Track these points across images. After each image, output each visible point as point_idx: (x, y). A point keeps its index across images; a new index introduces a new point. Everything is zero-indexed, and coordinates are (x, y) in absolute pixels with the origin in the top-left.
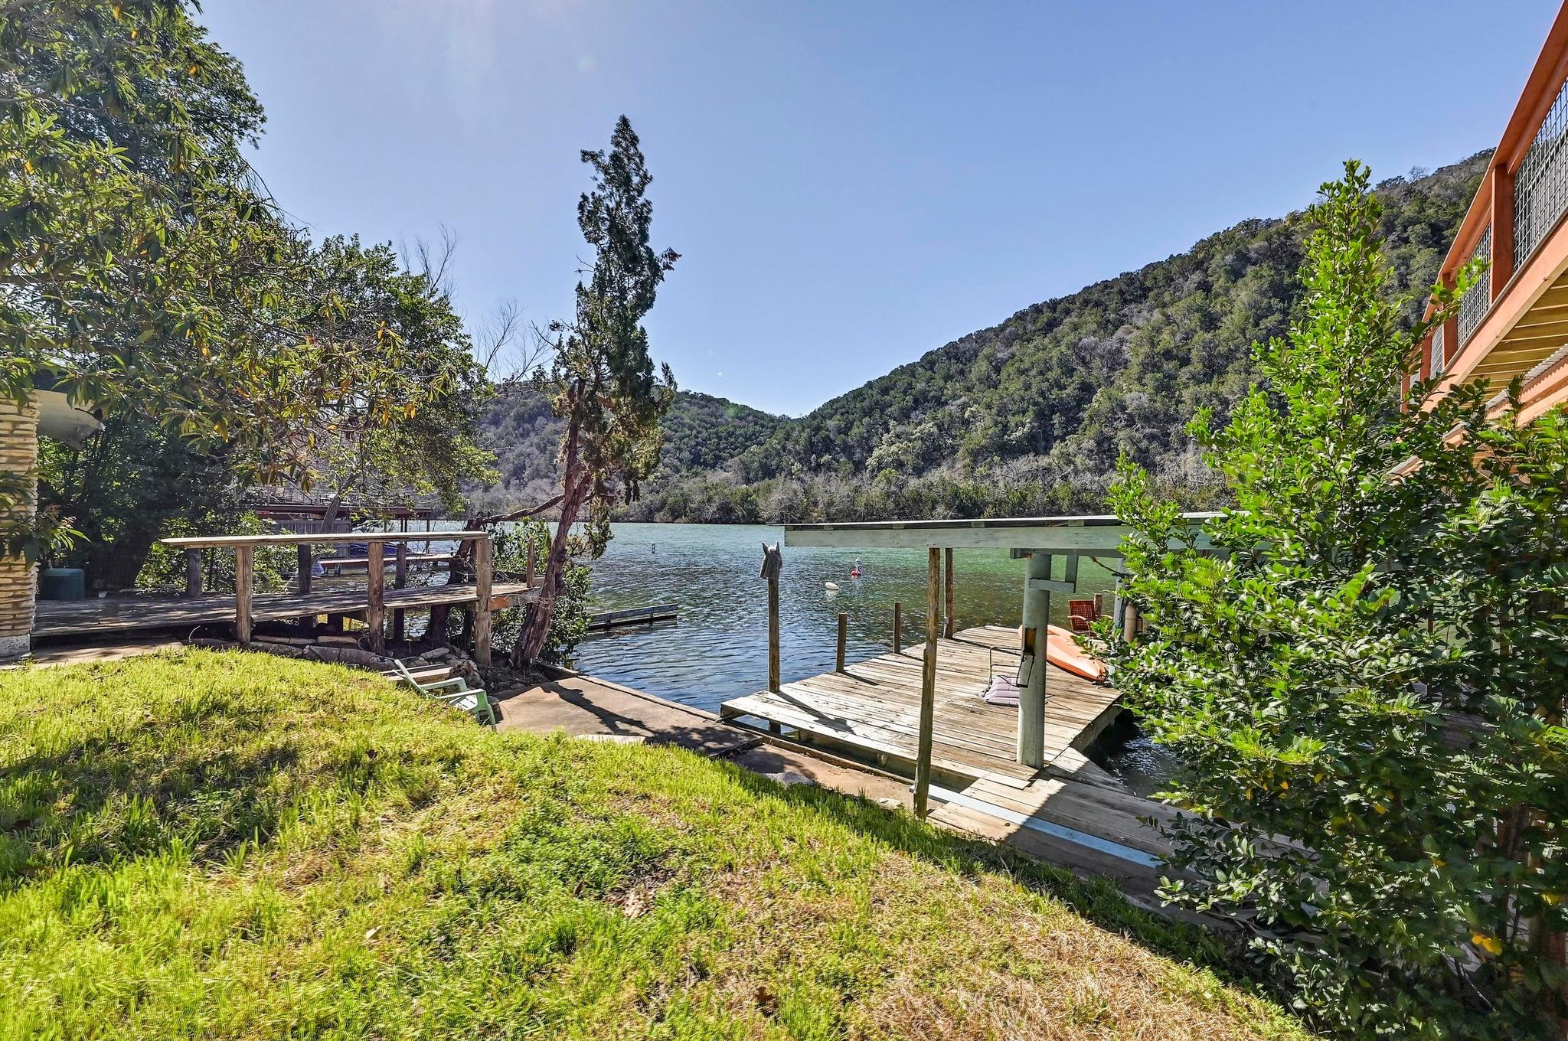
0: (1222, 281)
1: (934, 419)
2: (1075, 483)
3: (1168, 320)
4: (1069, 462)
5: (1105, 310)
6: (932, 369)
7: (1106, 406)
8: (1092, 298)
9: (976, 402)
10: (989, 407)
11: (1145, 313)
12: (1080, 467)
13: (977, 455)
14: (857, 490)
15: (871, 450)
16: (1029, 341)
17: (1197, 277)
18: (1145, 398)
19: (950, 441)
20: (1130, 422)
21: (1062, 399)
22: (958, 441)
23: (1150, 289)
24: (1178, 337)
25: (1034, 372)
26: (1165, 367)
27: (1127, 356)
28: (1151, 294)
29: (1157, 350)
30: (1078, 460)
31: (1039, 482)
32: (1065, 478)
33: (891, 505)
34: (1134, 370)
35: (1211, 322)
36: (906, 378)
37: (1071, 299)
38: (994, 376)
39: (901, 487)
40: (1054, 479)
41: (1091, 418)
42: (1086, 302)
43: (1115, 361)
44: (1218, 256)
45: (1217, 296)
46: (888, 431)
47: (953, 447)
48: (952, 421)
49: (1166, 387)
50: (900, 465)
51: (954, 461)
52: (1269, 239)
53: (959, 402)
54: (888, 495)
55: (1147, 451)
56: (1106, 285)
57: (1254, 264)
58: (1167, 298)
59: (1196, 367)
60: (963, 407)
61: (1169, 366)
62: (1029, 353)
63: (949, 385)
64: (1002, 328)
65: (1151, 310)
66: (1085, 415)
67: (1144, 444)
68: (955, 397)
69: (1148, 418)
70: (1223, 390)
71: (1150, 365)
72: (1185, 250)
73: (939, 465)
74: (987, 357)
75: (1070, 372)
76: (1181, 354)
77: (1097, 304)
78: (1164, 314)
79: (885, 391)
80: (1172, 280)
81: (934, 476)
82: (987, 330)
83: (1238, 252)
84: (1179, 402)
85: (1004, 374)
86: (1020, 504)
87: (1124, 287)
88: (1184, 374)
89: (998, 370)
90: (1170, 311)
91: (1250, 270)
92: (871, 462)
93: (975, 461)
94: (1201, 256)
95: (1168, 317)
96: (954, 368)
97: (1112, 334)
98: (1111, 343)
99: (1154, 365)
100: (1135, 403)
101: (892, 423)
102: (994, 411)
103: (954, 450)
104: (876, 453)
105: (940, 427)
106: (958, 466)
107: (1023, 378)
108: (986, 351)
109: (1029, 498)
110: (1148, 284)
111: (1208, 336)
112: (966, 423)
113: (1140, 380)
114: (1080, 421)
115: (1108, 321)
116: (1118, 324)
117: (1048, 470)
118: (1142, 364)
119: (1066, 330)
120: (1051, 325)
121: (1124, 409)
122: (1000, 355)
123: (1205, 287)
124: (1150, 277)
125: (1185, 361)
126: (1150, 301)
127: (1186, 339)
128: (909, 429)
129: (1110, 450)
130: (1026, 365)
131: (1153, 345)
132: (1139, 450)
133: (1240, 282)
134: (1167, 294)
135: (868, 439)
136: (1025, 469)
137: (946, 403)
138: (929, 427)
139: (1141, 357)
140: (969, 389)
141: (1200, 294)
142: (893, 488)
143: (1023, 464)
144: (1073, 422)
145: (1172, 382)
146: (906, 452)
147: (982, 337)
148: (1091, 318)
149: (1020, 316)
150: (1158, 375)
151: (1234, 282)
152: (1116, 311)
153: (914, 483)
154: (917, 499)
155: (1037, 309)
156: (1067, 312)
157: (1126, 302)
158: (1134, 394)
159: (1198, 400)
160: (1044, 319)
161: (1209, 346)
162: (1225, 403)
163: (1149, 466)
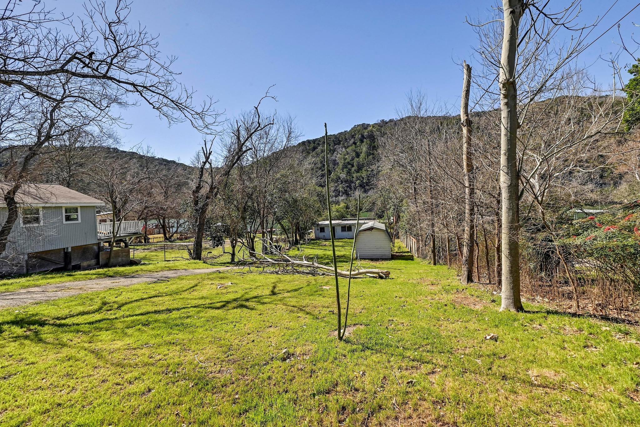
0: (359, 143)
7: (335, 177)
11: (341, 149)
17: (352, 140)
18: (345, 175)
20: (342, 182)
23: (341, 141)
24: (350, 158)
29: (346, 161)
35: (358, 155)
43: (335, 163)
44: (357, 135)
45: (358, 147)
49: (349, 173)
52: (368, 132)
55: (346, 190)
58: (346, 145)
59: (355, 168)
61: (349, 166)
64: (299, 146)
65: (342, 148)
67: (346, 188)
69: (346, 181)
70: (363, 175)
71: (345, 166)
76: (352, 163)
80: (346, 139)
83: (362, 134)
84: (353, 177)
87: (334, 140)
88: (353, 169)
90: (347, 149)
91: (365, 140)
94: (353, 134)
95: (347, 151)
98: (333, 157)
100: (342, 177)
110: (340, 139)
111: (358, 159)
113: (342, 170)
115: (331, 149)
116: (334, 151)
118: (343, 165)
120: (314, 149)
121: (340, 178)
123: (355, 144)
125: (353, 166)
126: (342, 145)
127: (352, 159)
131: (344, 159)
132: (345, 190)
139: (342, 163)
141: (354, 146)
145: (350, 171)
150: (347, 169)
151: (362, 144)
152: (333, 147)
156: (319, 144)
159: (357, 177)
160: (312, 145)
161: (358, 163)
162: (363, 178)
163: (348, 195)
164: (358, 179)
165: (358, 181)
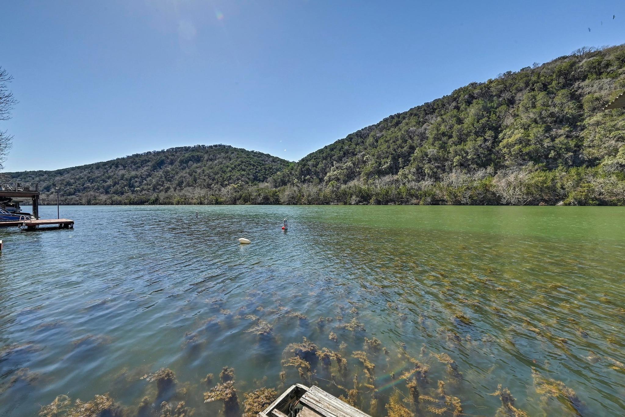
0: (464, 105)
1: (351, 161)
2: (408, 186)
3: (443, 121)
4: (406, 177)
5: (418, 117)
6: (351, 141)
7: (420, 154)
8: (413, 113)
9: (368, 154)
10: (373, 155)
11: (434, 118)
12: (410, 179)
13: (369, 175)
14: (320, 190)
15: (326, 174)
16: (389, 130)
17: (454, 104)
18: (435, 151)
19: (358, 170)
20: (430, 161)
21: (402, 152)
22: (361, 170)
23: (436, 109)
24: (447, 128)
25: (391, 142)
26: (443, 139)
27: (428, 135)
28: (437, 111)
29: (439, 132)
30: (410, 176)
31: (394, 186)
32: (404, 184)
33: (334, 196)
34: (431, 140)
35: (460, 121)
36: (340, 145)
37: (406, 113)
38: (375, 144)
39: (338, 189)
40: (400, 185)
41: (414, 160)
42: (411, 114)
43: (423, 137)
44: (462, 96)
45: (462, 111)
46: (333, 166)
47: (359, 172)
48: (359, 162)
49: (443, 147)
50: (338, 180)
51: (360, 178)
52: (481, 89)
53: (361, 154)
54: (333, 192)
55: (436, 173)
56: (419, 108)
57: (476, 99)
58: (443, 112)
59: (455, 139)
60: (363, 156)
61: (445, 139)
62: (389, 134)
63: (358, 147)
64: (378, 125)
65: (437, 117)
66: (412, 158)
67: (435, 170)
68: (360, 152)
69: (436, 159)
70: (466, 148)
71: (436, 139)
72: (449, 94)
73: (354, 179)
74: (373, 136)
75: (406, 141)
76: (449, 134)
77: (416, 115)
78: (442, 118)
79: (332, 150)
80: (444, 105)
81: (351, 184)
82: (373, 125)
83: (470, 94)
84: (449, 153)
85: (379, 142)
86: (386, 195)
87: (426, 108)
88: (450, 142)
89: (377, 141)
90: (444, 117)
91: (474, 101)
92: (326, 178)
93: (368, 178)
94: (455, 96)
95: (443, 119)
96: (360, 140)
97: (422, 126)
98: (422, 130)
99: (438, 139)
100: (432, 153)
101: (335, 162)
102: (375, 157)
103: (360, 173)
104: (328, 174)
105: (354, 164)
106: (361, 180)
107: (387, 144)
108: (372, 133)
109: (390, 192)
110: (435, 107)
111: (459, 126)
112: (364, 162)
113: (433, 144)
114: (409, 161)
115: (420, 122)
116: (424, 123)
117: (397, 181)
118: (434, 138)
119: (404, 125)
120: (398, 124)
121: (427, 156)
122: (378, 135)
123: (457, 108)
124: (436, 104)
126: (436, 114)
127: (450, 128)
128: (341, 165)
129: (422, 172)
130: (388, 139)
131: (438, 130)
132: (433, 172)
133: (471, 106)
134: (442, 111)
135: (325, 169)
136: (388, 180)
137: (356, 154)
138: (349, 164)
139: (433, 135)
140: (365, 149)
141: (455, 111)
142: (335, 189)
143: (387, 178)
144: (407, 162)
145: (446, 145)
146: (340, 174)
147: (370, 128)
148: (413, 121)
149: (386, 120)
150: (440, 142)
151: (469, 106)
152: (423, 118)
153: (343, 187)
154: (345, 193)
155: (392, 117)
156: (404, 118)
157: (426, 114)
158: (431, 150)
159: (456, 152)
160: (395, 121)
161: (460, 131)
162: (467, 153)
163: (437, 179)
164: (456, 153)
165: (458, 157)
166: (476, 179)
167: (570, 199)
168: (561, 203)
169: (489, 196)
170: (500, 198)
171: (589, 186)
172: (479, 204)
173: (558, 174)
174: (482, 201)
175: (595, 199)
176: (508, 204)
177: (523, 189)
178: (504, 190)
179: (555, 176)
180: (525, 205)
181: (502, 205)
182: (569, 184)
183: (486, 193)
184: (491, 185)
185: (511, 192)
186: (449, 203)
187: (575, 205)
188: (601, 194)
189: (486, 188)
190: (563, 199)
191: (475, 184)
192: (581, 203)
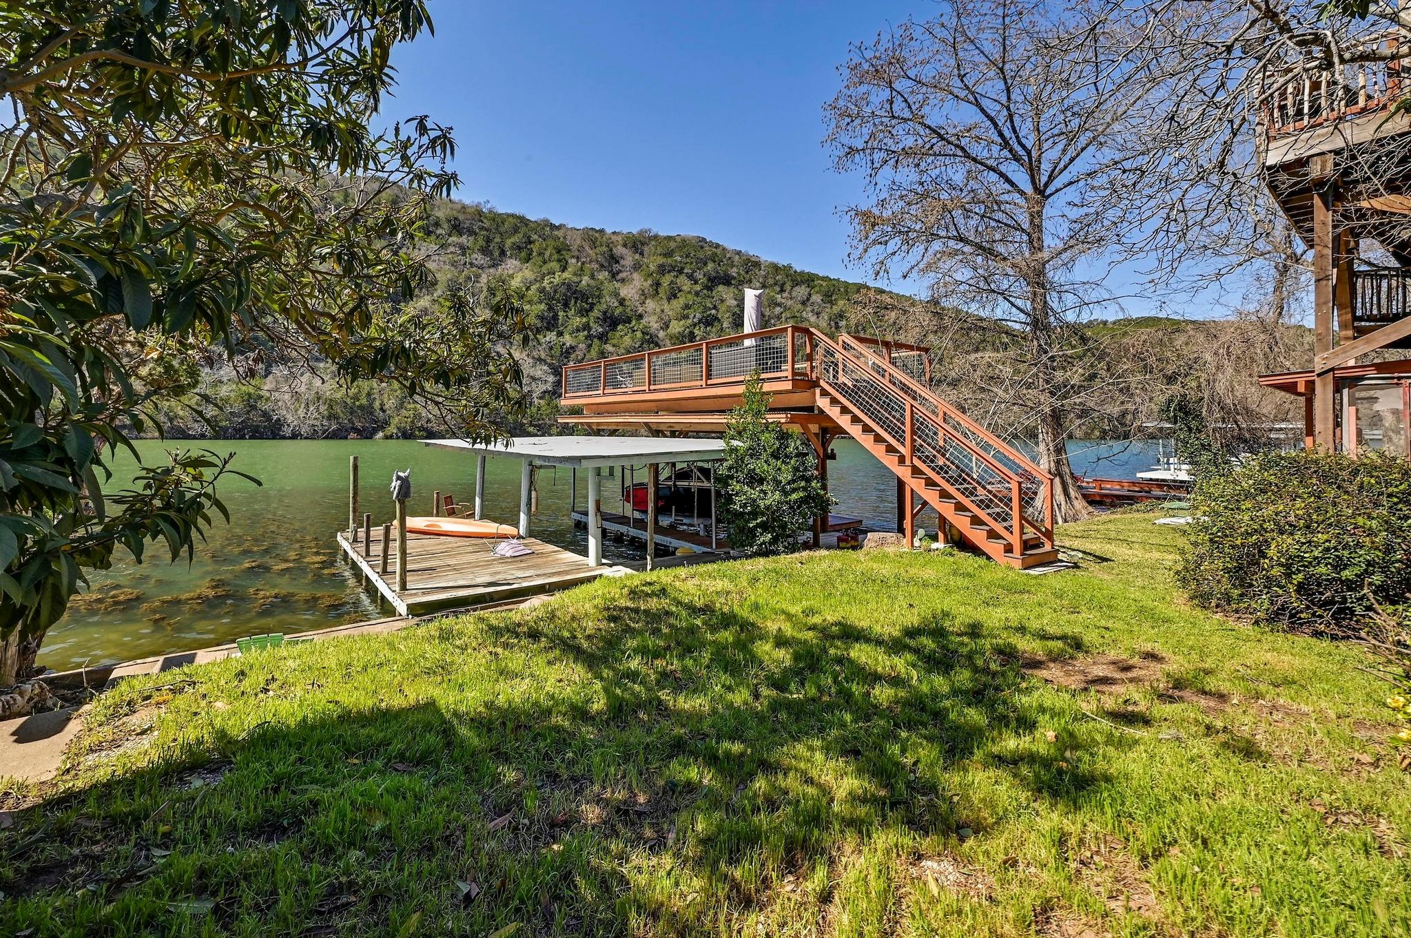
166: (225, 379)
167: (392, 429)
168: (381, 434)
169: (256, 418)
170: (279, 424)
171: (415, 409)
172: (233, 437)
173: (375, 385)
174: (240, 430)
175: (422, 429)
176: (295, 436)
177: (323, 408)
178: (287, 408)
179: (372, 389)
180: (326, 438)
181: (284, 438)
182: (390, 403)
183: (248, 412)
184: (260, 397)
185: (301, 412)
186: (149, 435)
187: (398, 438)
188: (429, 421)
189: (251, 403)
190: (382, 428)
191: (224, 391)
192: (407, 435)
